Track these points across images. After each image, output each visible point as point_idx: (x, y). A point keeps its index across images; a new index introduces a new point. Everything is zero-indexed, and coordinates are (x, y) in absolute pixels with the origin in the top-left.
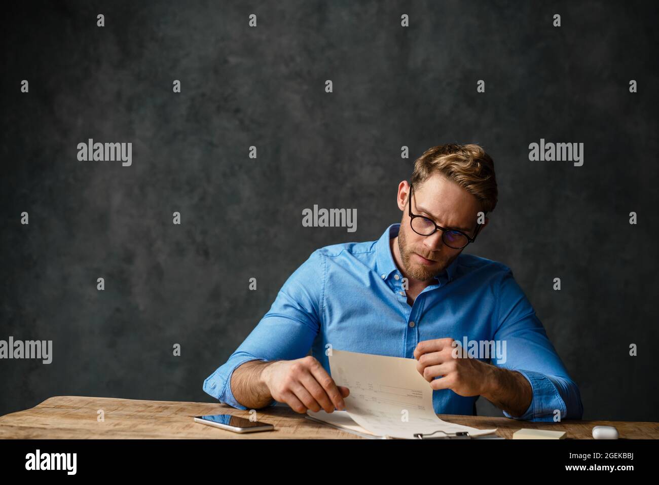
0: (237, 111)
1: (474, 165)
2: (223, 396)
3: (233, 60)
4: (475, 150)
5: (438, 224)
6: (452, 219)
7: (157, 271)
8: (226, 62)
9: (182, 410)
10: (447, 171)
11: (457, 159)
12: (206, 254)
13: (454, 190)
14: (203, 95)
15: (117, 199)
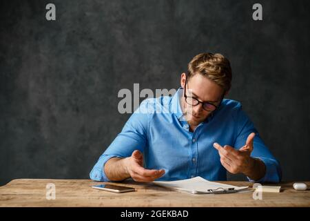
0: (91, 39)
1: (217, 69)
2: (102, 178)
3: (88, 14)
4: (219, 57)
5: (200, 100)
6: (207, 98)
7: (53, 119)
8: (85, 15)
9: (83, 183)
10: (203, 72)
11: (208, 65)
12: (77, 110)
13: (208, 83)
14: (74, 31)
15: (32, 84)
